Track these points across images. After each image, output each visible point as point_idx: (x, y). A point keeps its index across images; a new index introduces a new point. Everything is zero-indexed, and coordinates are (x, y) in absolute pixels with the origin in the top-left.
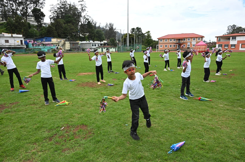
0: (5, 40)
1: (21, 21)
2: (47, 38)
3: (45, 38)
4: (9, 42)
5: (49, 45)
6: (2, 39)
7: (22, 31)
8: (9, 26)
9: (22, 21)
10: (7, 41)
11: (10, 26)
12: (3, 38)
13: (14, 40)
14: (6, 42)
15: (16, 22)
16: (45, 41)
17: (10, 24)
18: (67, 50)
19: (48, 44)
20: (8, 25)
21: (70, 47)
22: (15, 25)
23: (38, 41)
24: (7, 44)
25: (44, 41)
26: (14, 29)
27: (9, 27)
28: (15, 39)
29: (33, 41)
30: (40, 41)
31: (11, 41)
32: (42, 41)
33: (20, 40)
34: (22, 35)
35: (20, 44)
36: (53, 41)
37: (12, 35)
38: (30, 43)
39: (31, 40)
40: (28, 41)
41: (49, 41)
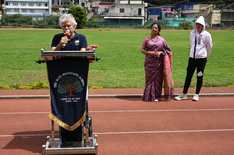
0: (120, 9)
2: (190, 3)
3: (188, 3)
4: (125, 12)
6: (117, 7)
10: (122, 11)
13: (130, 9)
14: (121, 12)
18: (214, 25)
21: (220, 19)
23: (179, 9)
28: (132, 7)
30: (181, 8)
31: (127, 10)
32: (183, 9)
33: (139, 9)
34: (141, 1)
35: (138, 14)
36: (194, 9)
37: (129, 2)
38: (164, 13)
39: (167, 8)
40: (163, 9)
41: (190, 10)
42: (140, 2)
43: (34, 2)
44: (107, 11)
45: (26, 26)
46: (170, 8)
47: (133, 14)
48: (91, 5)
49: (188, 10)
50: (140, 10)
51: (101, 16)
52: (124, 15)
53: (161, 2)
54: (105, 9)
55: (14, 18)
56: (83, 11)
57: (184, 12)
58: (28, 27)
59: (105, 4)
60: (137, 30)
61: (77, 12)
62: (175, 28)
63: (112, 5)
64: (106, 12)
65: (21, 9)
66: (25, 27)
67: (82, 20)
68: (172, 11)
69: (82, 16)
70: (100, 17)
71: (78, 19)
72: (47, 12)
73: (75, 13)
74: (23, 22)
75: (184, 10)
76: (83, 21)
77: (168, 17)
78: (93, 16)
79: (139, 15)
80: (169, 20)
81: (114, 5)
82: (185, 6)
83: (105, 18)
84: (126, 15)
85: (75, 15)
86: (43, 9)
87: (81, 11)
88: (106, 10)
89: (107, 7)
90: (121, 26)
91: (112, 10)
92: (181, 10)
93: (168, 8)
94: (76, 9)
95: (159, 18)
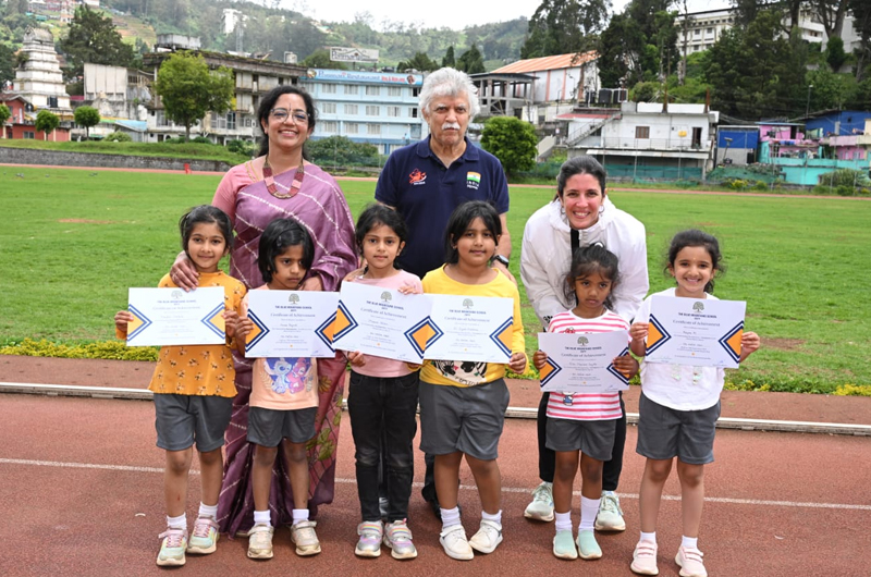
0: (637, 127)
1: (772, 37)
2: (855, 115)
3: (846, 115)
4: (651, 136)
5: (851, 152)
6: (628, 122)
7: (772, 82)
8: (716, 65)
9: (776, 38)
10: (642, 132)
11: (723, 63)
12: (630, 119)
13: (668, 128)
14: (640, 137)
15: (751, 43)
16: (842, 133)
17: (723, 55)
19: (849, 147)
20: (714, 61)
22: (743, 57)
23: (815, 133)
24: (643, 143)
25: (837, 132)
26: (733, 76)
27: (715, 70)
28: (676, 122)
29: (786, 130)
30: (821, 130)
31: (658, 132)
32: (829, 133)
33: (694, 129)
34: (703, 106)
35: (690, 143)
36: (867, 134)
37: (665, 108)
38: (767, 141)
39: (778, 129)
40: (763, 131)
41: (853, 134)
42: (699, 108)
43: (382, 103)
44: (598, 132)
45: (360, 172)
46: (789, 129)
47: (676, 143)
48: (542, 114)
49: (846, 134)
50: (697, 132)
51: (578, 147)
52: (648, 147)
53: (757, 111)
54: (592, 127)
55: (326, 147)
56: (527, 132)
57: (832, 141)
58: (366, 173)
59: (590, 112)
60: (688, 191)
61: (509, 134)
62: (810, 188)
63: (614, 117)
64: (593, 134)
65: (344, 122)
66: (357, 173)
67: (522, 157)
68: (793, 136)
69: (523, 146)
70: (576, 149)
71: (512, 155)
72: (416, 134)
73: (503, 137)
74: (351, 159)
75: (833, 135)
76: (526, 159)
77: (782, 156)
78: (554, 148)
79: (693, 146)
80: (785, 166)
81: (618, 115)
82: (837, 125)
83: (589, 152)
84: (653, 147)
85: (504, 141)
86: (406, 124)
87: (521, 130)
88: (594, 130)
89: (597, 121)
90: (638, 180)
91: (611, 130)
92: (821, 134)
93: (782, 129)
94: (508, 124)
95: (751, 159)
